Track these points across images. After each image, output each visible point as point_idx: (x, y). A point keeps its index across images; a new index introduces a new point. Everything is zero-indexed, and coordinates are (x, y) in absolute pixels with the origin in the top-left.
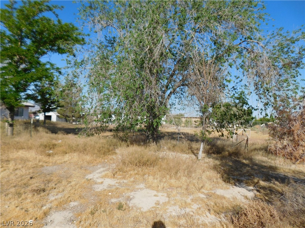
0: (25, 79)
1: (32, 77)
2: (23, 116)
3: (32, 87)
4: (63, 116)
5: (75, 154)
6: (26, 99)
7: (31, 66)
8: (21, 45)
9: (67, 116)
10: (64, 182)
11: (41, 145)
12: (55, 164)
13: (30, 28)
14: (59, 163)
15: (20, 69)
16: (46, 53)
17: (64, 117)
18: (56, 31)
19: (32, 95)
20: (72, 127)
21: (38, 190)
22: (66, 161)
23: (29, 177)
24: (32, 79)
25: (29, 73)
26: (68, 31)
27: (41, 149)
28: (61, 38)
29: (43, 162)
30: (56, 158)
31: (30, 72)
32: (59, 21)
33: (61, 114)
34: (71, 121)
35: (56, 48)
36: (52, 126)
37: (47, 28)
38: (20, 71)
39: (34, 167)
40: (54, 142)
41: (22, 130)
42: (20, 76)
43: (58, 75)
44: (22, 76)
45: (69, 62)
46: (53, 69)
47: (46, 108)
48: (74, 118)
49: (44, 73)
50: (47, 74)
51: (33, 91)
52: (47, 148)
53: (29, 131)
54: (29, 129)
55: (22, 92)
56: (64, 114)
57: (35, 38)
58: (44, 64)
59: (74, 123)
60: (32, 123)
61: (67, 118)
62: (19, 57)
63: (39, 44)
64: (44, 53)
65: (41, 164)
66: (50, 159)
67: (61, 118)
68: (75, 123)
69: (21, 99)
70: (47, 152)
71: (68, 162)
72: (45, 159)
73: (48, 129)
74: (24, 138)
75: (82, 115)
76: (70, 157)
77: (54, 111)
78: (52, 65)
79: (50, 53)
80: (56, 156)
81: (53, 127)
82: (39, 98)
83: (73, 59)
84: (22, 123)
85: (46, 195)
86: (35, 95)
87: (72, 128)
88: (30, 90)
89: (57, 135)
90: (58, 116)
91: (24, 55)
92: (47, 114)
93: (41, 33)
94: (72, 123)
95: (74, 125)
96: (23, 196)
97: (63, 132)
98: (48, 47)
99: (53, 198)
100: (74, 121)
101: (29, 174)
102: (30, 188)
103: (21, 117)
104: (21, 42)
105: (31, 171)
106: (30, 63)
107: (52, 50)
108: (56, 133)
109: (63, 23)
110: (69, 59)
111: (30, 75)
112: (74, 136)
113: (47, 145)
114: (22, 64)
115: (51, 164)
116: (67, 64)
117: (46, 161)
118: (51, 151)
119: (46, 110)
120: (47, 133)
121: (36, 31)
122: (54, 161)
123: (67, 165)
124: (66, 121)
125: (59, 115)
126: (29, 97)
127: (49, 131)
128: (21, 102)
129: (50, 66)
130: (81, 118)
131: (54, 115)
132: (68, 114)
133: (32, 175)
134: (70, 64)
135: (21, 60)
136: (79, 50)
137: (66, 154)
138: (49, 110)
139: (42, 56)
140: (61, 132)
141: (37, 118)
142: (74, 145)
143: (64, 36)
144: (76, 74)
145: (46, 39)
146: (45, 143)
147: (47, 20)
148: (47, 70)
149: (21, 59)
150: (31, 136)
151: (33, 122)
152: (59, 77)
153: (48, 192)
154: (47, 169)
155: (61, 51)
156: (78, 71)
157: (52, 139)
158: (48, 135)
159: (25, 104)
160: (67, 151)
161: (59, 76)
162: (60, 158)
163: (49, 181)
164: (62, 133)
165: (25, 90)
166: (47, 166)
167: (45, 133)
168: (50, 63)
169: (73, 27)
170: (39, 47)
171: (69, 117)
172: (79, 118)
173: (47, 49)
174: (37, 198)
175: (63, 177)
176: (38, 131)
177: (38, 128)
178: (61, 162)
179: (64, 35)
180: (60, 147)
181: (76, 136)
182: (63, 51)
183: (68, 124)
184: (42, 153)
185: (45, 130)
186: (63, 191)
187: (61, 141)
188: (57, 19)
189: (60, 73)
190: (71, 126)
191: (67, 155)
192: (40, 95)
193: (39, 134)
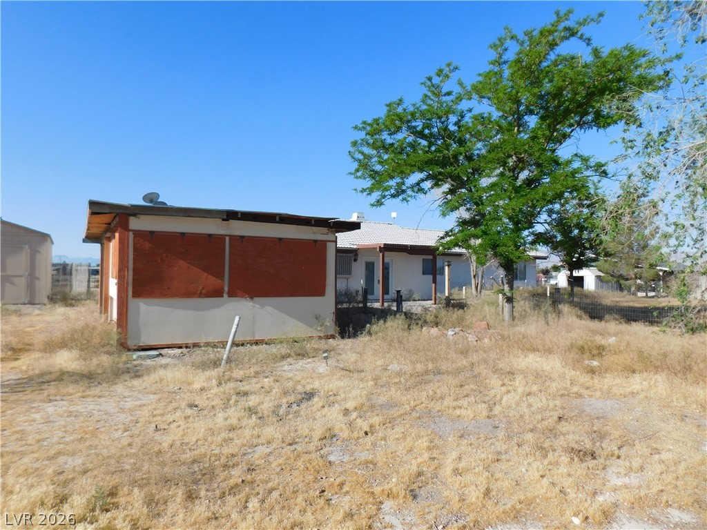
0: (532, 201)
1: (544, 194)
2: (525, 279)
3: (544, 217)
4: (610, 278)
5: (658, 377)
6: (533, 243)
7: (542, 171)
8: (519, 132)
9: (621, 276)
10: (641, 448)
11: (572, 346)
12: (608, 394)
13: (536, 90)
14: (618, 394)
15: (519, 183)
16: (569, 136)
17: (615, 279)
18: (590, 77)
19: (545, 233)
20: (637, 305)
21: (580, 451)
22: (635, 391)
23: (556, 415)
24: (545, 200)
25: (536, 187)
26: (620, 69)
27: (572, 355)
28: (602, 92)
29: (581, 385)
30: (610, 381)
31: (539, 184)
32: (596, 53)
33: (606, 273)
34: (633, 289)
35: (590, 118)
36: (588, 301)
37: (570, 78)
38: (520, 186)
39: (562, 395)
40: (599, 340)
41: (528, 310)
42: (522, 196)
43: (596, 181)
44: (526, 195)
45: (629, 144)
46: (588, 167)
47: (574, 259)
48: (639, 281)
49: (570, 182)
50: (576, 183)
51: (546, 225)
52: (587, 355)
53: (542, 312)
54: (543, 309)
55: (525, 229)
56: (613, 272)
57: (546, 109)
58: (569, 162)
59: (640, 294)
60: (548, 295)
61: (622, 282)
62: (517, 157)
63: (556, 120)
64: (565, 136)
65: (575, 389)
66: (596, 381)
67: (607, 282)
68: (644, 294)
69: (525, 244)
70: (587, 362)
71: (642, 396)
72: (584, 379)
73: (581, 308)
74: (533, 326)
75: (661, 273)
76: (644, 383)
77: (592, 266)
78: (585, 160)
79: (578, 133)
80: (608, 375)
81: (592, 304)
82: (559, 238)
83: (640, 134)
84: (526, 295)
85: (601, 467)
86: (551, 234)
87: (637, 308)
88: (541, 223)
89: (603, 323)
90: (598, 277)
91: (525, 151)
92: (576, 273)
93: (558, 94)
94: (634, 294)
95: (641, 299)
96: (551, 457)
97: (617, 316)
98: (572, 121)
99: (619, 482)
100: (639, 288)
101: (554, 409)
102: (561, 441)
103: (523, 281)
104: (519, 126)
105: (558, 402)
106: (539, 165)
107: (580, 124)
108: (600, 318)
109: (605, 52)
110: (628, 136)
111: (541, 190)
112: (648, 328)
113: (586, 347)
114: (522, 169)
115: (598, 394)
116: (626, 150)
117: (587, 385)
118: (595, 363)
119: (573, 265)
120: (580, 317)
121: (548, 93)
122: (606, 387)
123: (639, 403)
124: (621, 288)
125: (602, 274)
126: (540, 239)
127: (583, 313)
128: (526, 251)
129: (580, 163)
130: (659, 280)
131: (589, 276)
132: (624, 272)
133: (561, 411)
134: (632, 148)
135: (521, 164)
136: (656, 106)
137: (635, 375)
138: (580, 265)
139: (561, 144)
140: (612, 317)
141: (553, 282)
142: (654, 353)
143: (609, 84)
144: (649, 170)
145: (567, 103)
146: (581, 343)
147: (566, 60)
148: (574, 172)
149: (520, 160)
150: (548, 323)
151: (550, 294)
152: (600, 185)
153: (602, 460)
154: (591, 405)
155: (602, 121)
156: (656, 160)
157: (595, 332)
158: (583, 322)
159: (532, 253)
160: (636, 367)
161: (599, 181)
162: (618, 381)
163: (602, 436)
164: (615, 319)
165: (531, 226)
166: (590, 396)
167: (575, 319)
168: (581, 157)
169: (632, 52)
170: (555, 126)
171: (627, 279)
172: (653, 280)
173: (571, 125)
174: (579, 469)
175: (634, 433)
176: (559, 313)
177: (560, 306)
178: (622, 392)
179: (609, 81)
180: (616, 353)
181: (656, 329)
182: (609, 121)
183: (624, 297)
184: (575, 364)
185: (574, 310)
186: (642, 469)
187: (614, 338)
188: (589, 49)
189: (605, 174)
190: (634, 301)
191: (637, 377)
192: (559, 231)
193: (563, 321)
